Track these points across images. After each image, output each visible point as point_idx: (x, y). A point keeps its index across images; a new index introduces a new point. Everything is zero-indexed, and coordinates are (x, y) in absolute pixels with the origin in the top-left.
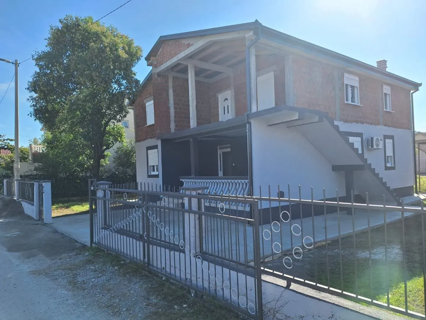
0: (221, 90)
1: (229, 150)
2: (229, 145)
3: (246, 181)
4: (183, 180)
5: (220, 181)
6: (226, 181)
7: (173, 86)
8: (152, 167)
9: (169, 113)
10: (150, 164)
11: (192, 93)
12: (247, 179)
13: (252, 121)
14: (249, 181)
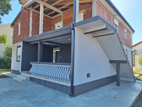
0: (57, 22)
1: (59, 50)
2: (59, 48)
3: (70, 66)
4: (32, 64)
5: (53, 65)
6: (56, 66)
7: (33, 16)
8: (19, 57)
9: (29, 29)
10: (18, 55)
11: (41, 18)
12: (70, 65)
13: (75, 28)
14: (71, 66)
